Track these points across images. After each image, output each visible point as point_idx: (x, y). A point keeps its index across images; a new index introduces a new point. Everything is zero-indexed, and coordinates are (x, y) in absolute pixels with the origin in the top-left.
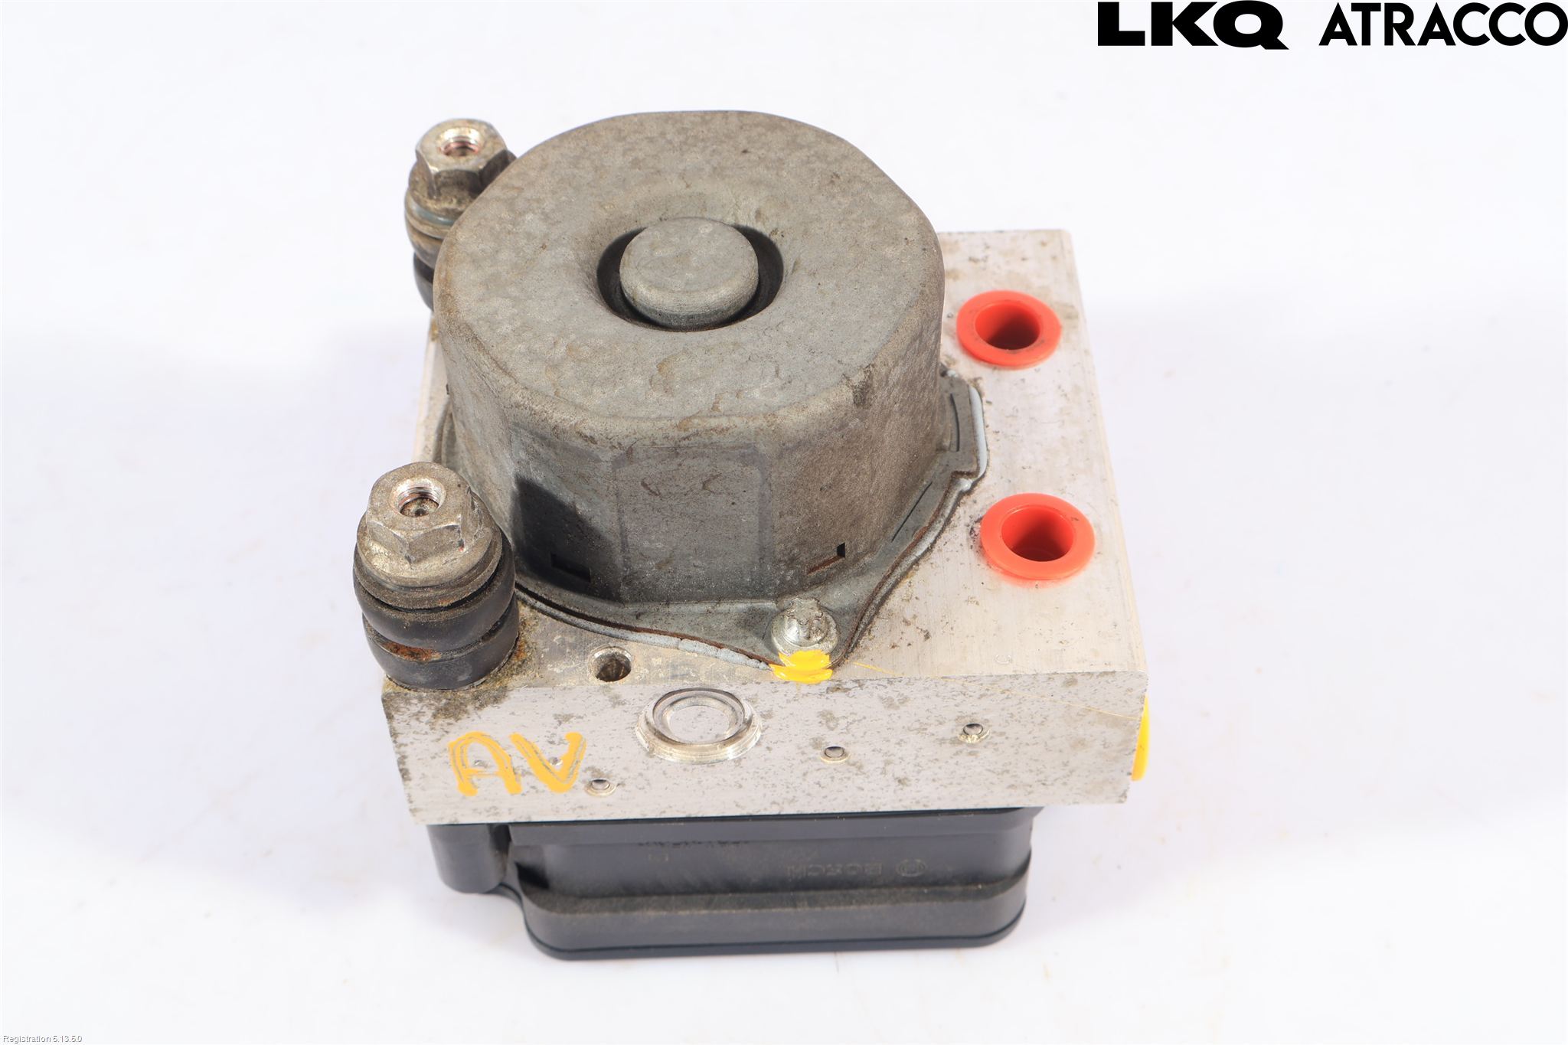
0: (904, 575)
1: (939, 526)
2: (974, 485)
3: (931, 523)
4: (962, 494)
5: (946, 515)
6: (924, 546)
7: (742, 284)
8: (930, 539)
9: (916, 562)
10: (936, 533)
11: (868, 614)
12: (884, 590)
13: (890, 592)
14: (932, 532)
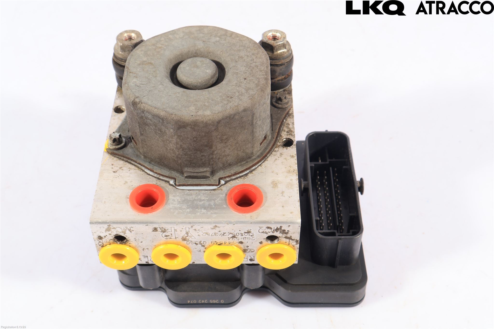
0: (138, 167)
1: (156, 175)
2: (172, 185)
3: (156, 173)
4: (168, 182)
5: (160, 178)
6: (148, 172)
7: (185, 80)
8: (151, 173)
9: (143, 171)
10: (153, 175)
11: (124, 159)
12: (133, 162)
13: (132, 164)
14: (153, 174)
